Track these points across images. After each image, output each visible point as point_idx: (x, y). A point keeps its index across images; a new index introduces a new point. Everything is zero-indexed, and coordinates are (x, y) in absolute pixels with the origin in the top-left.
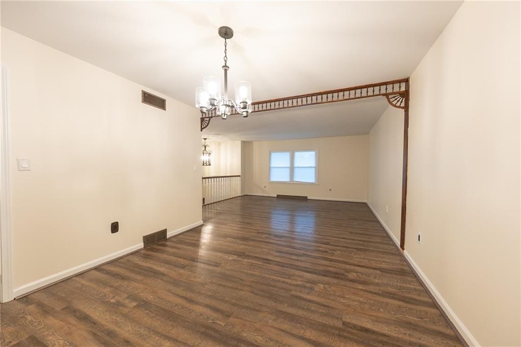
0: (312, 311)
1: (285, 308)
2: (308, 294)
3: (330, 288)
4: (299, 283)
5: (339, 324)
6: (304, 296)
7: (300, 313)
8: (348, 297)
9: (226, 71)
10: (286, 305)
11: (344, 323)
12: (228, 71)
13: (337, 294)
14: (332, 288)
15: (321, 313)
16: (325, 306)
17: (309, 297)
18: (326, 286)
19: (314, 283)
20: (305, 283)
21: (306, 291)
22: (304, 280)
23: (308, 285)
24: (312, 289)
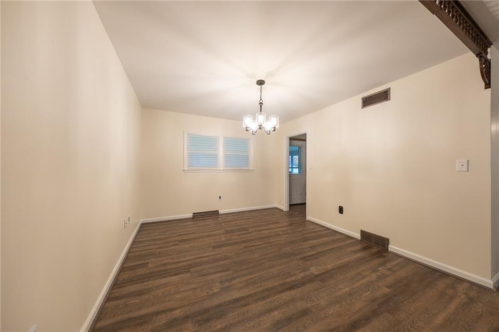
0: (211, 268)
1: (227, 262)
2: (221, 277)
3: (207, 293)
4: (235, 282)
5: (192, 270)
6: (222, 274)
7: (217, 264)
8: (189, 292)
9: (261, 106)
10: (227, 263)
11: (189, 271)
12: (262, 106)
13: (199, 290)
14: (205, 294)
15: (205, 270)
16: (204, 275)
17: (219, 275)
18: (211, 293)
19: (224, 290)
20: (230, 284)
21: (224, 278)
22: (234, 287)
23: (227, 284)
24: (221, 282)
